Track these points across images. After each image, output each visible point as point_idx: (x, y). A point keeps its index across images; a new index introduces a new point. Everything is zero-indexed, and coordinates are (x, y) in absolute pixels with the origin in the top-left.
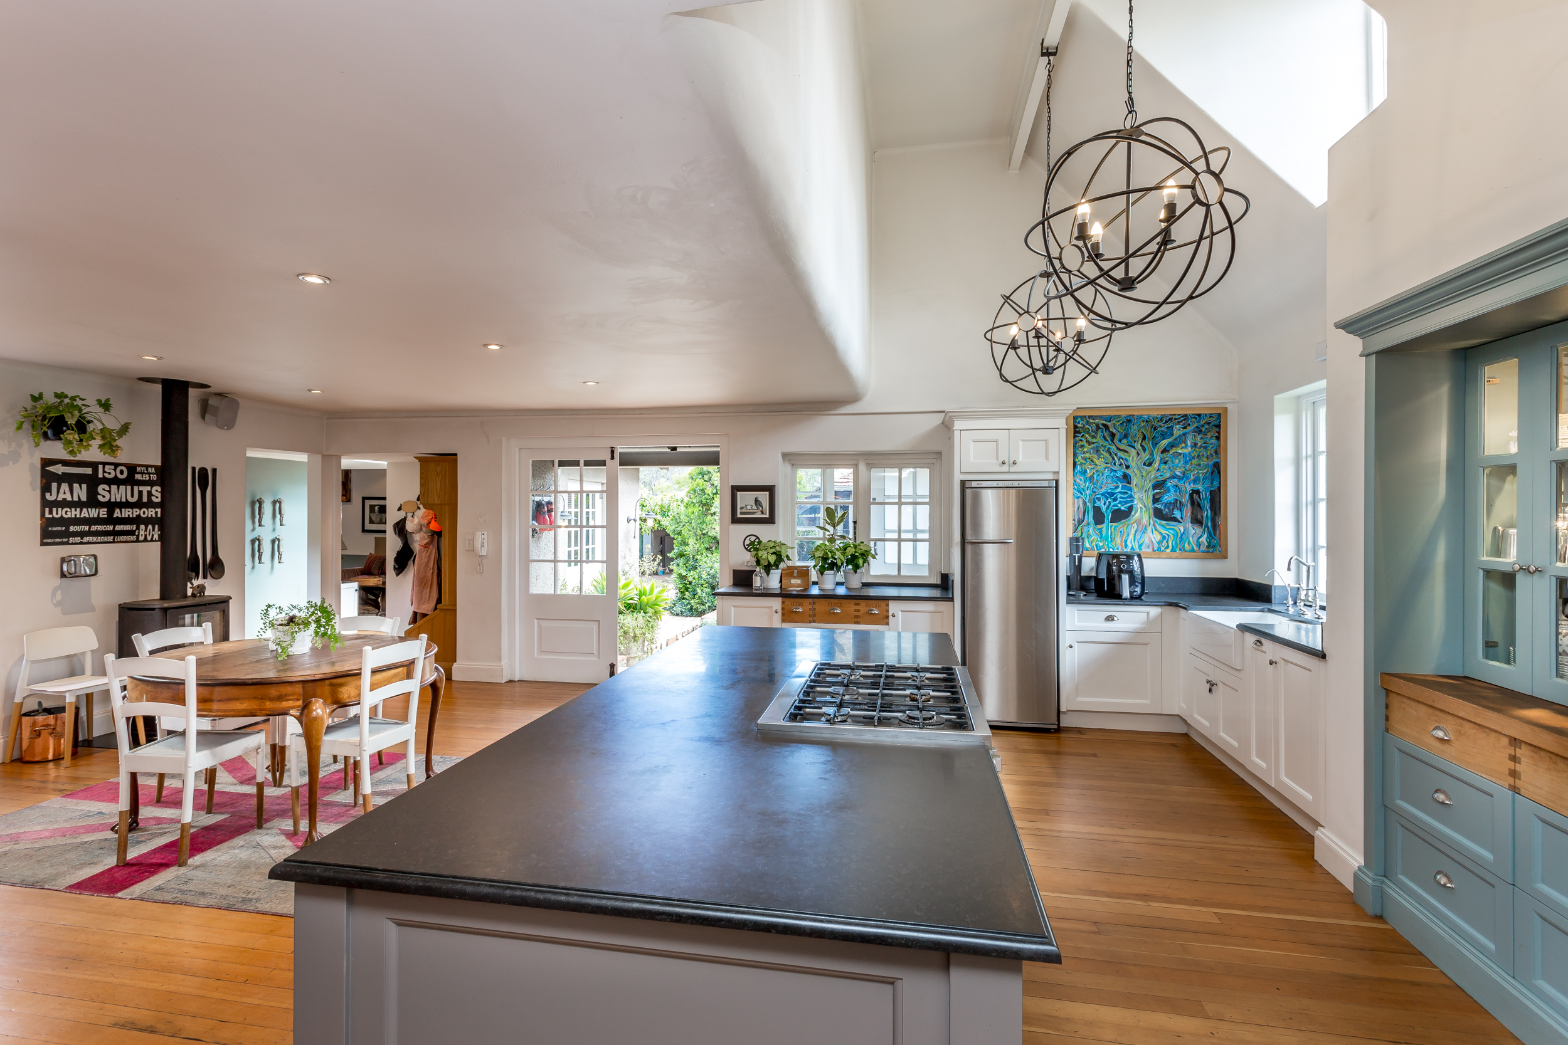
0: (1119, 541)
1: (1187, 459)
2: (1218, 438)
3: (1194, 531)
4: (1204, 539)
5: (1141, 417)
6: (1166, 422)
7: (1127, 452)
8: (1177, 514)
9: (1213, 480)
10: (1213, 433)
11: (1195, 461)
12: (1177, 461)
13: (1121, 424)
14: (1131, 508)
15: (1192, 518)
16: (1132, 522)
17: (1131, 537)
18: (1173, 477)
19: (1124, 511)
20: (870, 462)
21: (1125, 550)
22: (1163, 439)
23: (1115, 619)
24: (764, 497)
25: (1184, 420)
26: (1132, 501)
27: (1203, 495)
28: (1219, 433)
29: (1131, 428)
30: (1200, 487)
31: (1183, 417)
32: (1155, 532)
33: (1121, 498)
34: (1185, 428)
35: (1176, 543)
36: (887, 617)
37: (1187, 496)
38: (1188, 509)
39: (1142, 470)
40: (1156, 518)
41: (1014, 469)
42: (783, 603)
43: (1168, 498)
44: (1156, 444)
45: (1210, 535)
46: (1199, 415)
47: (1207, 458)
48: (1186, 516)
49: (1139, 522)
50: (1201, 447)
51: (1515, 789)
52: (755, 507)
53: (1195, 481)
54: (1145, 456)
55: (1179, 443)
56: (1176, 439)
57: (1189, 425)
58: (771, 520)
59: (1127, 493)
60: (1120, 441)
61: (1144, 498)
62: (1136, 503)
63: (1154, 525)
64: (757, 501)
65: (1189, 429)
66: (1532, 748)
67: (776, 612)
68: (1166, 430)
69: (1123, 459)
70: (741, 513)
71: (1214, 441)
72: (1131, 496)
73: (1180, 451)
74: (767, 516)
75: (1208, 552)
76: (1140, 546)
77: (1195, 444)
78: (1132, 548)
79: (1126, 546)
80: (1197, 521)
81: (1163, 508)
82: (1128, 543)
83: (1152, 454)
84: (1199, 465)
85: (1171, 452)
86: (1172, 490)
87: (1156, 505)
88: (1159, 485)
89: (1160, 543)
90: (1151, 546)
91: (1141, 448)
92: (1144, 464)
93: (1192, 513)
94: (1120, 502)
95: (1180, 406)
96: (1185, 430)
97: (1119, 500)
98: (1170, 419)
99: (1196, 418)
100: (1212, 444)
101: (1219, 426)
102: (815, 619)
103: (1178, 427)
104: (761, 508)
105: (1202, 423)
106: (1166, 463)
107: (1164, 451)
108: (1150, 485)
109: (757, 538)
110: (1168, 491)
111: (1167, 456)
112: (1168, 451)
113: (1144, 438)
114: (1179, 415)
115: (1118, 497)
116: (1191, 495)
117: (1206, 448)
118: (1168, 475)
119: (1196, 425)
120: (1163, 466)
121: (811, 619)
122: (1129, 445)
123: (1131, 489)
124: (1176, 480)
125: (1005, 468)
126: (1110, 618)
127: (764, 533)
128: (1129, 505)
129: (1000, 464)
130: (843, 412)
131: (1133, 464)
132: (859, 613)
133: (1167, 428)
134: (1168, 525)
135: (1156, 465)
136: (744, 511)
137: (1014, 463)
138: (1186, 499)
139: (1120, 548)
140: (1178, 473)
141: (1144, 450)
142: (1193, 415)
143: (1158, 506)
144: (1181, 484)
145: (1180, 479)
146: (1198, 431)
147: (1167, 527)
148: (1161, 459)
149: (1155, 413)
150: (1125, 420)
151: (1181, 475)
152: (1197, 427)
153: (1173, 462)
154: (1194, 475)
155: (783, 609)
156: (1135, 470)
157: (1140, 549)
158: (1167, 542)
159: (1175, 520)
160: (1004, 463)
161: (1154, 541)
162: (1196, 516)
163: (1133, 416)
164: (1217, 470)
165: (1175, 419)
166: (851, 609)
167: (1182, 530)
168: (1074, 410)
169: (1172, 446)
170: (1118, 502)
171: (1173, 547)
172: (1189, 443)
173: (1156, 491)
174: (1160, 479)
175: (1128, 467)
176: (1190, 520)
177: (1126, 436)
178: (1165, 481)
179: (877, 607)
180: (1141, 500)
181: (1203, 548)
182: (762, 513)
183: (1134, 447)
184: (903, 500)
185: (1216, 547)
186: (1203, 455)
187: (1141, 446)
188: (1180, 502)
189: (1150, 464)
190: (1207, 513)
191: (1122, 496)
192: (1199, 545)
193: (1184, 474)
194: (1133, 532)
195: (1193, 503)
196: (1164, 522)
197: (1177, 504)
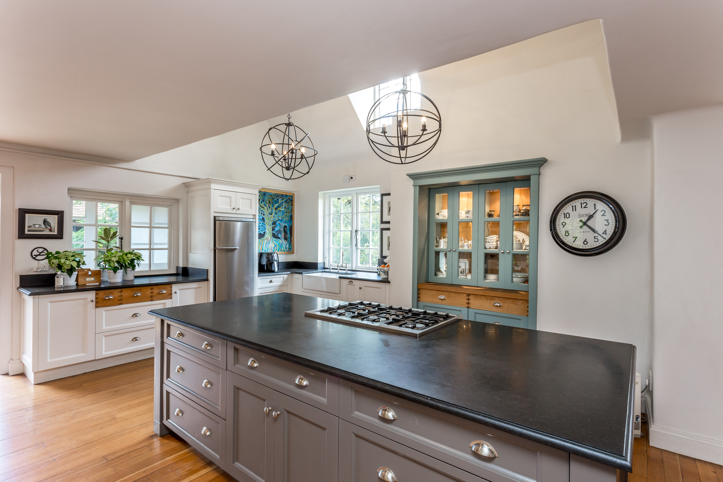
0: (261, 248)
1: (283, 213)
2: (292, 205)
3: (285, 243)
4: (287, 246)
5: (269, 193)
6: (277, 197)
7: (263, 208)
8: (280, 236)
9: (290, 222)
10: (290, 203)
11: (285, 214)
12: (280, 213)
13: (262, 195)
14: (265, 233)
15: (284, 238)
16: (265, 239)
17: (265, 245)
18: (279, 220)
19: (262, 234)
20: (132, 200)
21: (262, 251)
22: (276, 204)
23: (273, 281)
24: (53, 220)
25: (282, 196)
26: (265, 230)
27: (287, 228)
28: (292, 203)
29: (265, 198)
30: (286, 225)
31: (282, 195)
32: (273, 243)
33: (261, 228)
34: (282, 200)
35: (279, 248)
36: (171, 294)
37: (283, 228)
38: (283, 233)
39: (269, 216)
40: (273, 237)
41: (238, 212)
42: (96, 294)
43: (277, 229)
44: (273, 206)
45: (289, 244)
46: (287, 195)
47: (289, 213)
48: (282, 237)
49: (267, 239)
50: (287, 208)
51: (468, 307)
52: (43, 226)
53: (285, 222)
54: (270, 210)
55: (280, 206)
56: (279, 204)
57: (284, 199)
58: (60, 236)
59: (263, 226)
60: (261, 203)
61: (269, 229)
62: (266, 230)
63: (272, 240)
64: (45, 222)
65: (284, 200)
66: (474, 295)
67: (93, 301)
68: (276, 200)
69: (262, 211)
70: (29, 231)
71: (291, 206)
72: (265, 228)
73: (281, 209)
74: (56, 233)
75: (289, 251)
76: (268, 249)
77: (285, 207)
78: (265, 250)
79: (263, 249)
80: (286, 239)
81: (275, 233)
82: (263, 248)
83: (272, 210)
84: (286, 216)
85: (278, 209)
86: (278, 225)
87: (273, 232)
88: (274, 223)
89: (274, 248)
90: (271, 250)
91: (268, 207)
92: (269, 214)
93: (284, 235)
94: (261, 230)
95: (281, 191)
96: (282, 201)
97: (261, 229)
98: (278, 196)
99: (286, 196)
100: (290, 208)
101: (292, 201)
102: (121, 302)
103: (280, 199)
104: (49, 227)
105: (287, 199)
106: (276, 214)
107: (276, 209)
108: (271, 223)
109: (45, 249)
110: (277, 226)
111: (277, 211)
112: (277, 209)
113: (269, 203)
114: (281, 194)
115: (260, 228)
116: (284, 228)
117: (288, 209)
118: (277, 219)
119: (286, 199)
120: (275, 215)
121: (120, 302)
122: (264, 205)
123: (265, 225)
124: (279, 221)
125: (234, 211)
126: (271, 282)
127: (53, 246)
128: (264, 231)
129: (232, 209)
130: (121, 167)
131: (266, 214)
132: (153, 294)
133: (277, 199)
134: (277, 240)
135: (273, 214)
136: (31, 229)
137: (238, 209)
138: (282, 230)
139: (261, 250)
140: (280, 219)
141: (270, 208)
142: (285, 195)
143: (274, 232)
144: (281, 223)
145: (281, 221)
146: (286, 202)
147: (277, 241)
148: (275, 212)
149: (273, 192)
150: (263, 193)
151: (281, 220)
152: (286, 200)
153: (279, 214)
154: (285, 220)
155: (96, 298)
156: (266, 216)
157: (268, 251)
158: (276, 247)
159: (279, 238)
160: (234, 209)
161: (272, 247)
162: (285, 237)
163: (266, 192)
164: (291, 218)
165: (280, 196)
166: (148, 292)
167: (281, 243)
168: (261, 189)
169: (278, 207)
170: (260, 230)
171: (278, 249)
172: (283, 207)
173: (273, 226)
174: (275, 220)
175: (264, 215)
176: (283, 238)
177: (263, 201)
178: (276, 221)
179: (164, 289)
180: (268, 229)
181: (287, 250)
182: (51, 230)
183: (266, 206)
184: (152, 225)
185: (290, 250)
186: (288, 212)
187: (269, 206)
188: (281, 231)
189: (271, 214)
190: (289, 235)
191: (262, 227)
192: (286, 248)
193: (282, 219)
194: (265, 243)
195: (284, 232)
196: (275, 239)
197: (279, 232)
